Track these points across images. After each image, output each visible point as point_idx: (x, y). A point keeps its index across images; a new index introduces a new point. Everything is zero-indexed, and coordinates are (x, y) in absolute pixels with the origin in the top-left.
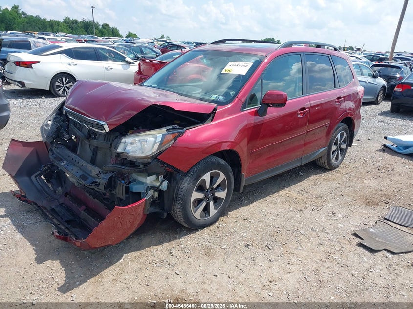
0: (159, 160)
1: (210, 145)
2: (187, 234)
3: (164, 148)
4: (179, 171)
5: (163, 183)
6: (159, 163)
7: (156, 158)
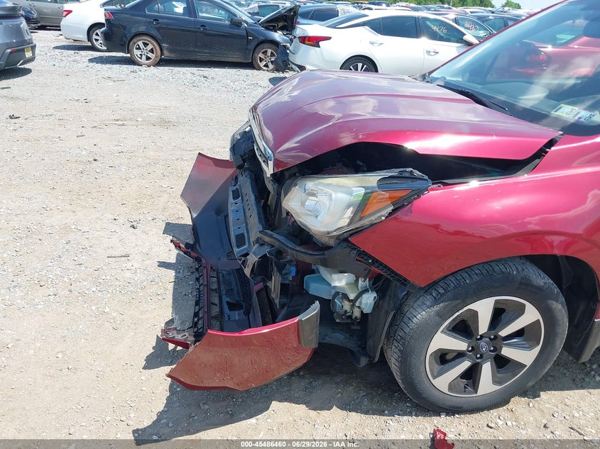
0: (354, 247)
1: (500, 235)
2: (410, 414)
3: (366, 222)
4: (404, 282)
5: (364, 296)
6: (355, 252)
7: (346, 240)
